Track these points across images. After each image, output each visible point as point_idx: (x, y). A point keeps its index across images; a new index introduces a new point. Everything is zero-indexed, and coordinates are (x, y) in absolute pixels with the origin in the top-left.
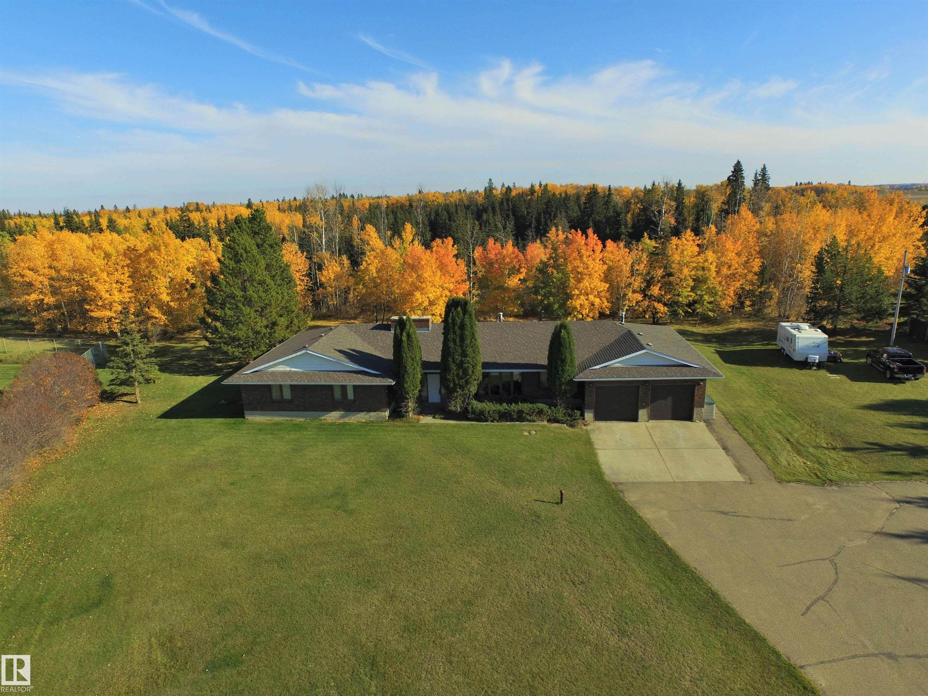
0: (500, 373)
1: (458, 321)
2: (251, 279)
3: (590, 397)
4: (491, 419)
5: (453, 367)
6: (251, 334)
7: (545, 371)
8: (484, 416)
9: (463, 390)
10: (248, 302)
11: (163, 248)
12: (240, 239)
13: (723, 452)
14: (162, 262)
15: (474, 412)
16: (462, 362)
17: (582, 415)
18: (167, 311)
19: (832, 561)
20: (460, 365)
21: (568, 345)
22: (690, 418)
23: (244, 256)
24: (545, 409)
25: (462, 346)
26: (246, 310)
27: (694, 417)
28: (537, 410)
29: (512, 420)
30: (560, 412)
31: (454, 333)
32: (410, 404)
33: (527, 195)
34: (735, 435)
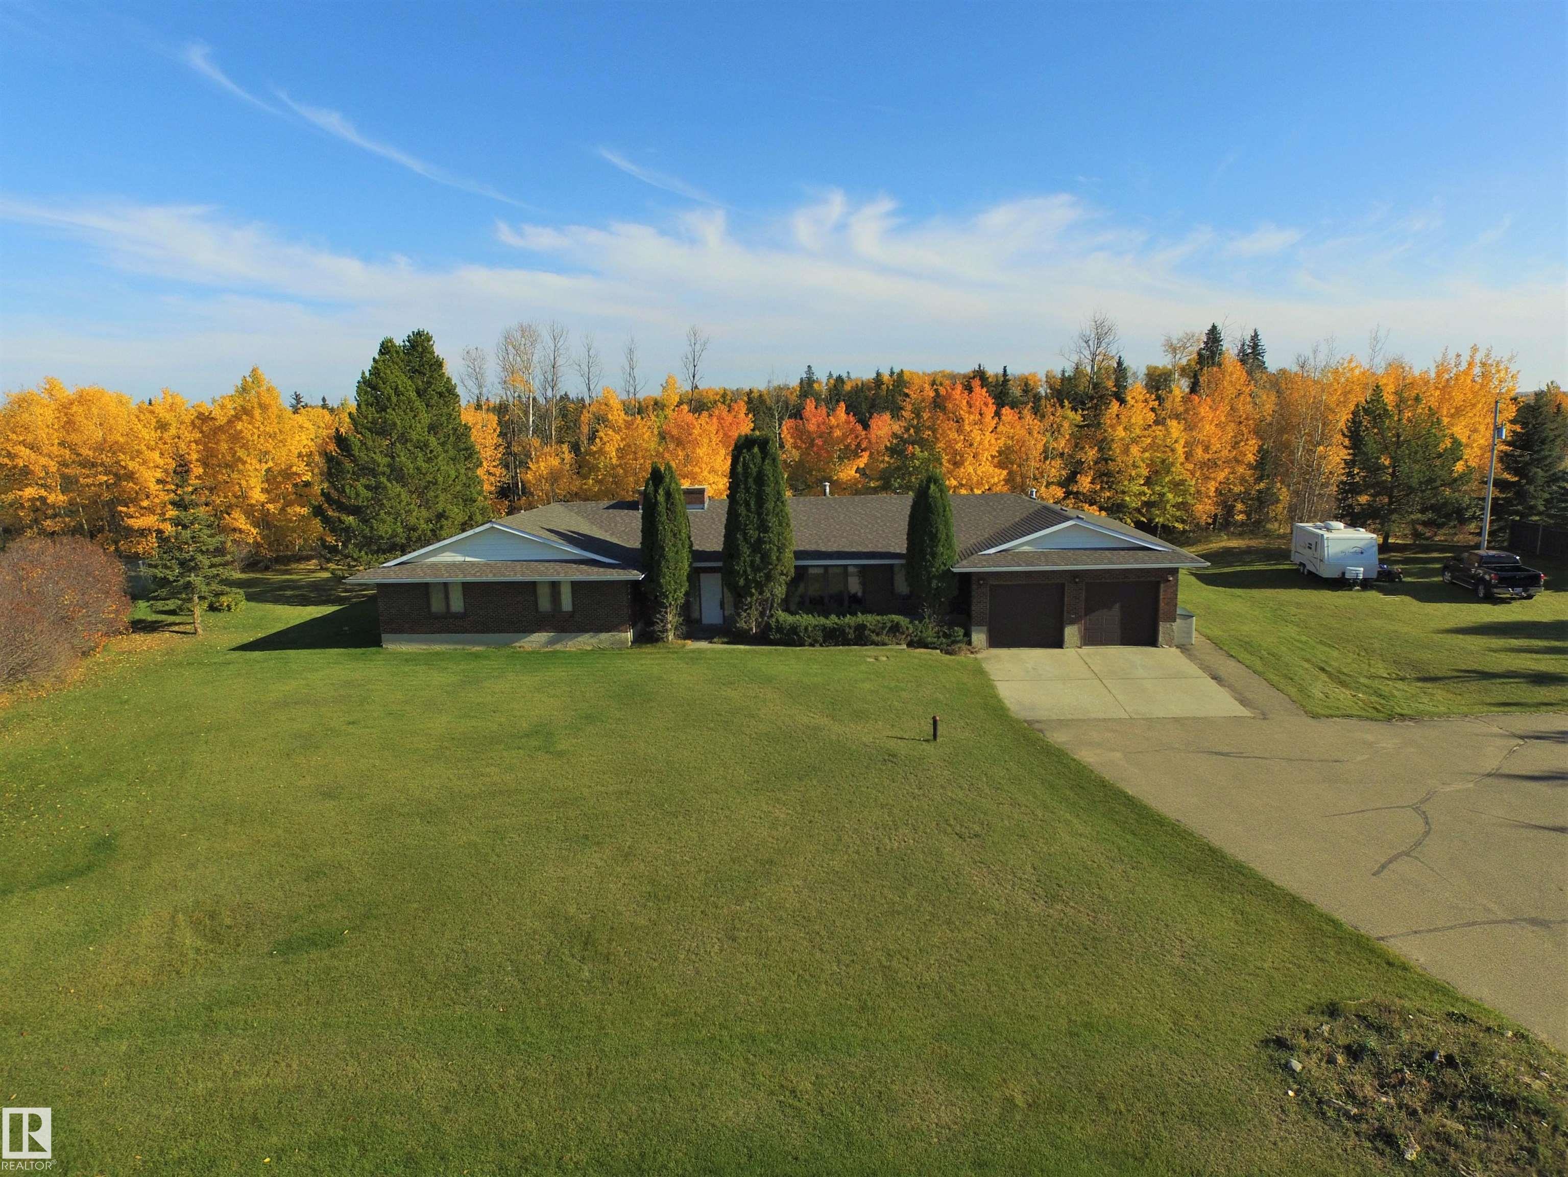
0: (826, 567)
1: (754, 470)
2: (404, 439)
3: (980, 604)
4: (810, 641)
5: (745, 550)
6: (400, 530)
7: (903, 562)
8: (798, 636)
9: (761, 593)
10: (397, 474)
11: (257, 412)
12: (388, 372)
13: (1213, 682)
14: (256, 437)
15: (779, 629)
16: (760, 541)
17: (968, 634)
18: (263, 521)
19: (1416, 809)
20: (757, 546)
21: (941, 510)
22: (1152, 641)
23: (394, 399)
24: (902, 623)
25: (759, 514)
26: (394, 488)
27: (1160, 639)
28: (889, 625)
29: (846, 642)
30: (930, 632)
31: (747, 490)
32: (670, 617)
33: (870, 389)
34: (1232, 663)
